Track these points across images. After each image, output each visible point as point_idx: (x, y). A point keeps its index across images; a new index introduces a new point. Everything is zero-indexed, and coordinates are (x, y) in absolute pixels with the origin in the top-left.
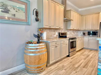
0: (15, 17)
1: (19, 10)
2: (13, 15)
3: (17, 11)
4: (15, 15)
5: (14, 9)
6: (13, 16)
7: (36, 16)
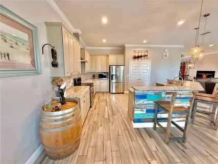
0: (9, 59)
1: (17, 44)
2: (3, 56)
3: (12, 47)
4: (8, 55)
5: (6, 41)
6: (3, 58)
7: (53, 58)
